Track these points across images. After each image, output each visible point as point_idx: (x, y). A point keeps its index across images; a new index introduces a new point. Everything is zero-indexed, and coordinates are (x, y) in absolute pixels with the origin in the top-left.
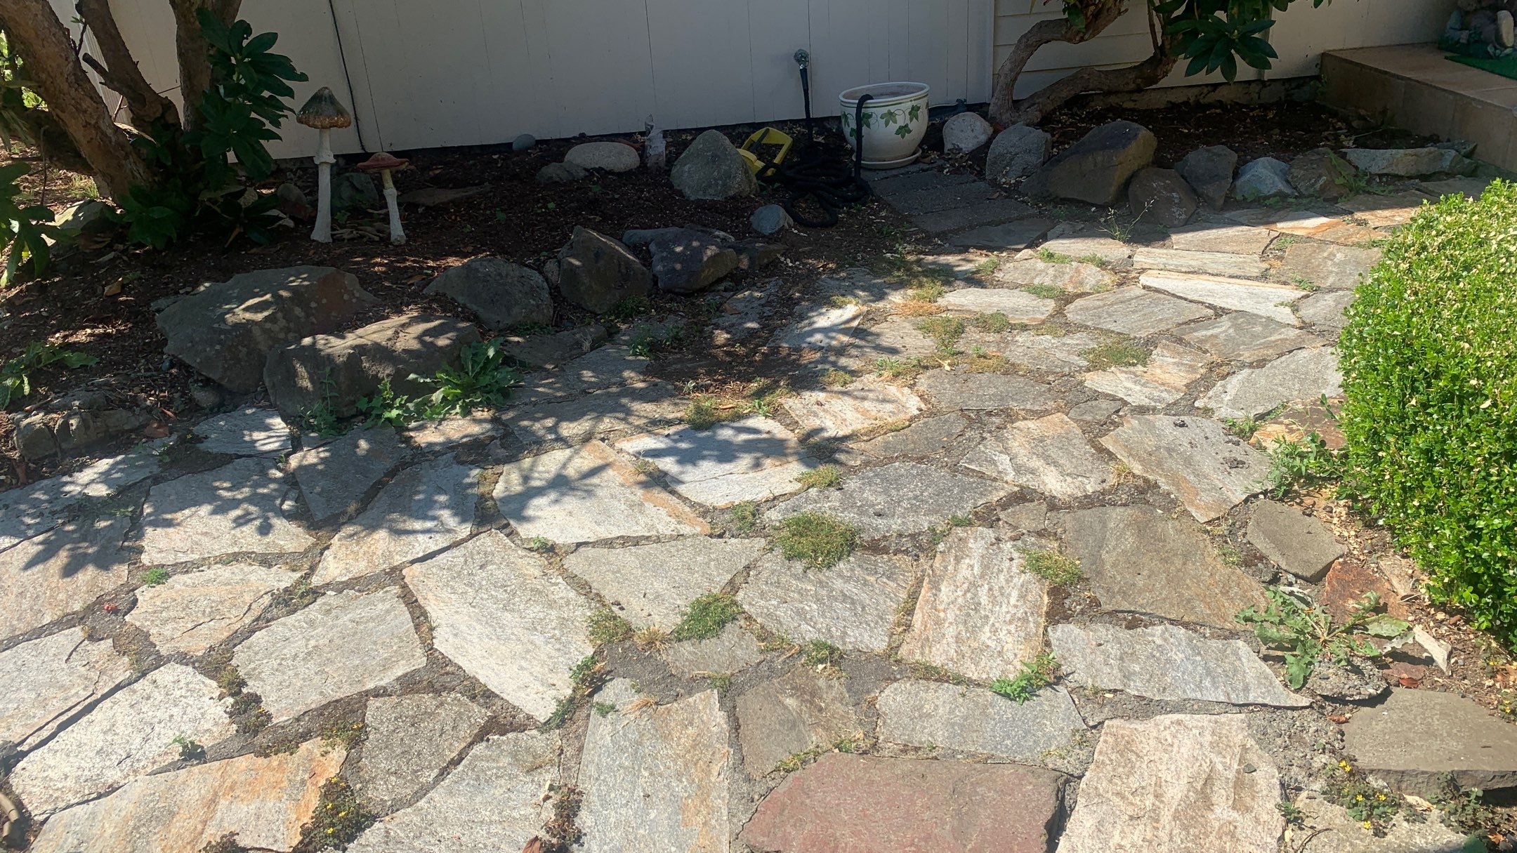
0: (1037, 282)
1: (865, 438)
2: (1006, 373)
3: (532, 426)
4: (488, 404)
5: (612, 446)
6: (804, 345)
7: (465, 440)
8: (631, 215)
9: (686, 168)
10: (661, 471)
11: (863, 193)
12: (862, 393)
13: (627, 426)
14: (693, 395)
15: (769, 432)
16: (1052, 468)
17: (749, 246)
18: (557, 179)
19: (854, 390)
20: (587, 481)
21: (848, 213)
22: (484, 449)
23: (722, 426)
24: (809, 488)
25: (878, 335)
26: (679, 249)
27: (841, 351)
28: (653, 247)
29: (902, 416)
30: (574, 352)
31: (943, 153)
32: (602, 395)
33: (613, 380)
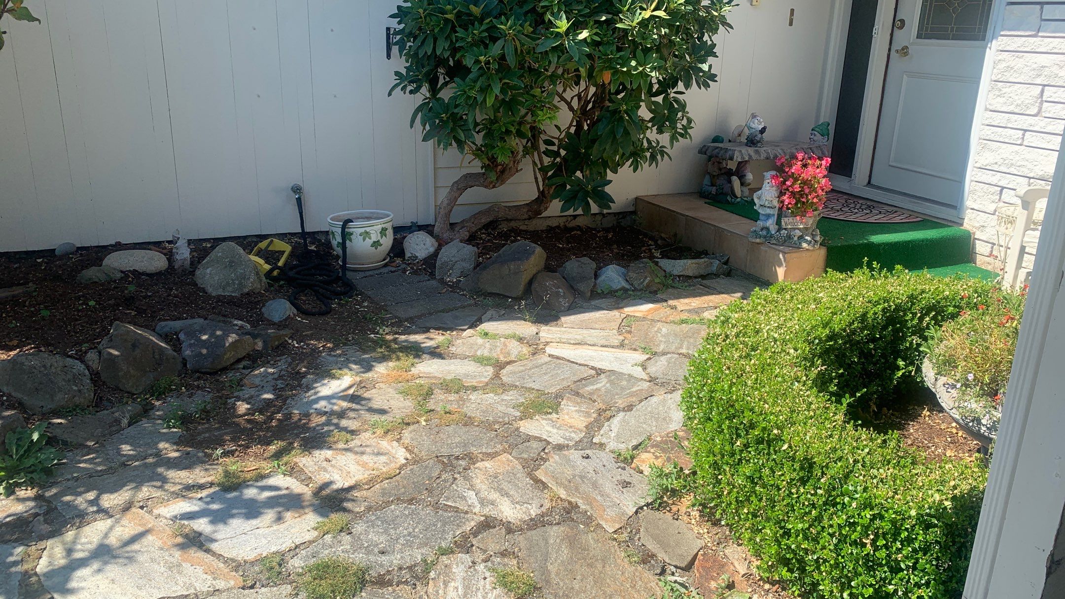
0: (479, 353)
1: (366, 487)
2: (465, 425)
3: (74, 501)
4: (31, 483)
5: (150, 512)
6: (312, 411)
7: (8, 519)
8: (162, 309)
9: (208, 271)
10: (195, 532)
11: (349, 289)
12: (362, 449)
13: (163, 493)
14: (221, 460)
15: (287, 488)
16: (506, 499)
17: (263, 332)
18: (97, 280)
19: (355, 447)
20: (128, 548)
21: (339, 304)
22: (28, 526)
23: (248, 486)
24: (324, 535)
25: (369, 399)
26: (205, 337)
27: (342, 415)
28: (182, 336)
29: (393, 465)
30: (114, 429)
31: (404, 259)
32: (139, 466)
33: (149, 452)
